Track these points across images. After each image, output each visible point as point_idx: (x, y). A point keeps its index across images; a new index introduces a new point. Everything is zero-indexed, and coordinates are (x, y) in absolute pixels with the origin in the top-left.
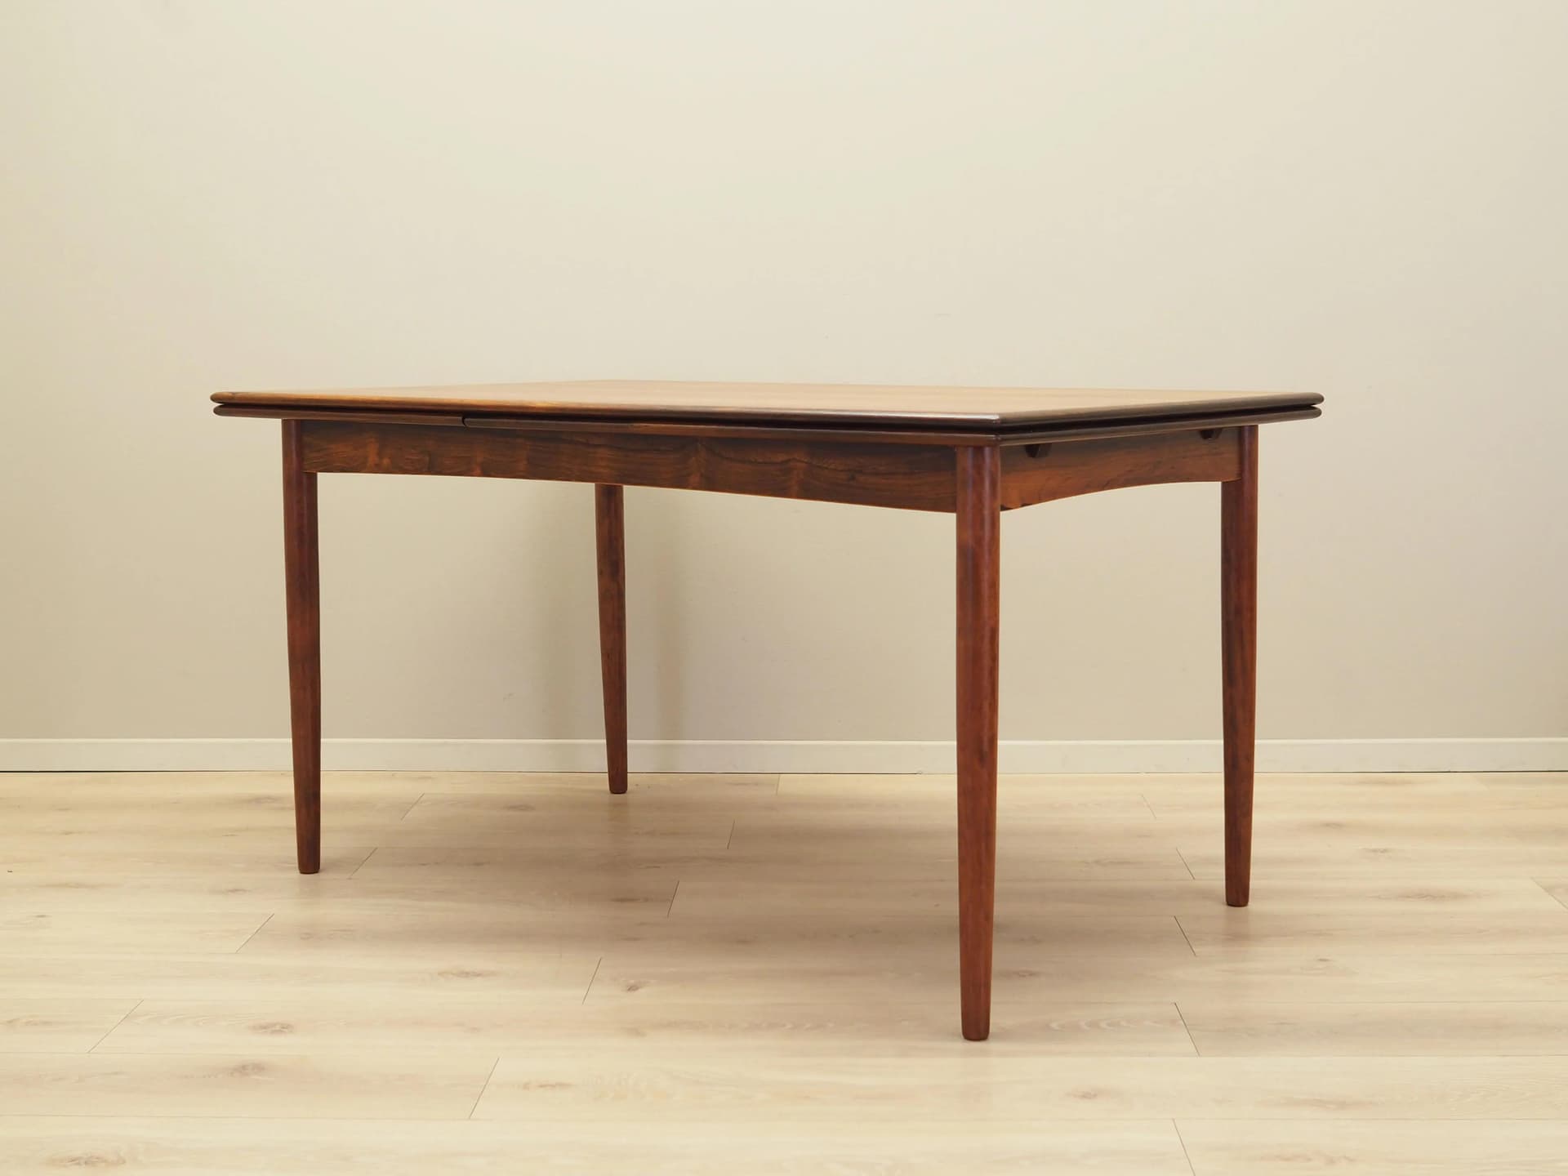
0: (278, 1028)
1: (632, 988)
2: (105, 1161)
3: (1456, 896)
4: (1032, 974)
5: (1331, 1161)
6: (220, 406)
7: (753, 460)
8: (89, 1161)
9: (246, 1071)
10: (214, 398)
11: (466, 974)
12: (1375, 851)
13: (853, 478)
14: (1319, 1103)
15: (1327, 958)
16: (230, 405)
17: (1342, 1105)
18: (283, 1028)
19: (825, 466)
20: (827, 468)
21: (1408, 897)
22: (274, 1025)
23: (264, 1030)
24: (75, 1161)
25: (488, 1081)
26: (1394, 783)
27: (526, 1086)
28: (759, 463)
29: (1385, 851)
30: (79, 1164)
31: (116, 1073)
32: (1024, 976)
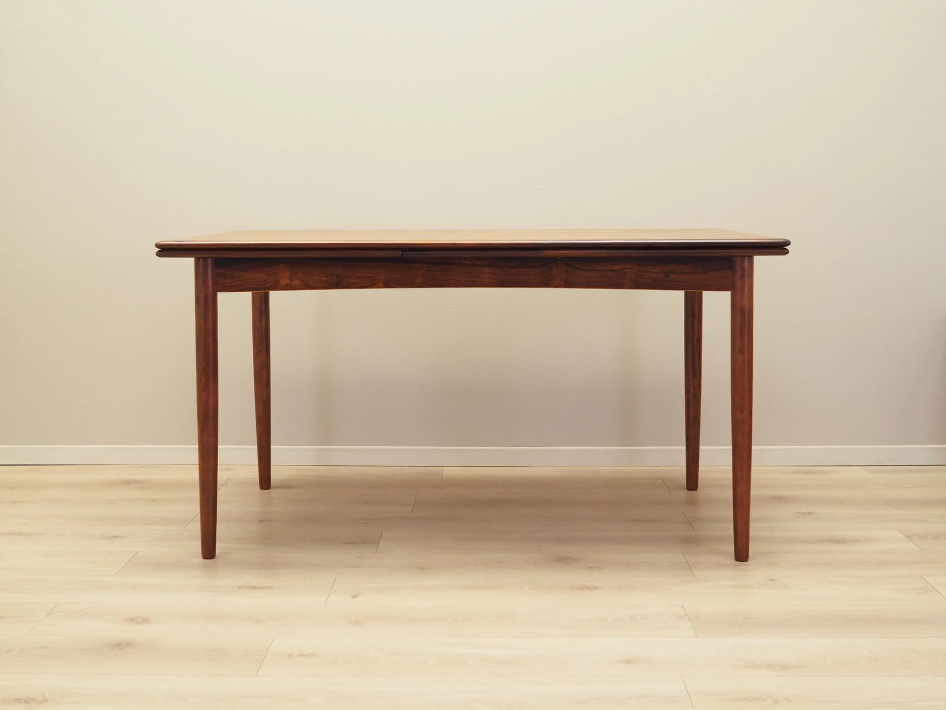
0: (140, 620)
1: (354, 596)
2: (36, 701)
3: (854, 541)
4: (596, 588)
5: (777, 701)
6: (159, 251)
7: (598, 269)
8: (27, 701)
9: (121, 646)
10: (157, 246)
11: (254, 588)
12: (804, 514)
13: (667, 276)
14: (770, 666)
15: (775, 578)
16: (166, 250)
17: (784, 667)
18: (144, 620)
19: (648, 270)
20: (649, 272)
21: (824, 541)
22: (138, 618)
23: (131, 622)
24: (18, 700)
25: (267, 652)
26: (814, 473)
27: (290, 656)
28: (603, 271)
29: (809, 514)
30: (20, 702)
31: (42, 648)
32: (591, 589)
